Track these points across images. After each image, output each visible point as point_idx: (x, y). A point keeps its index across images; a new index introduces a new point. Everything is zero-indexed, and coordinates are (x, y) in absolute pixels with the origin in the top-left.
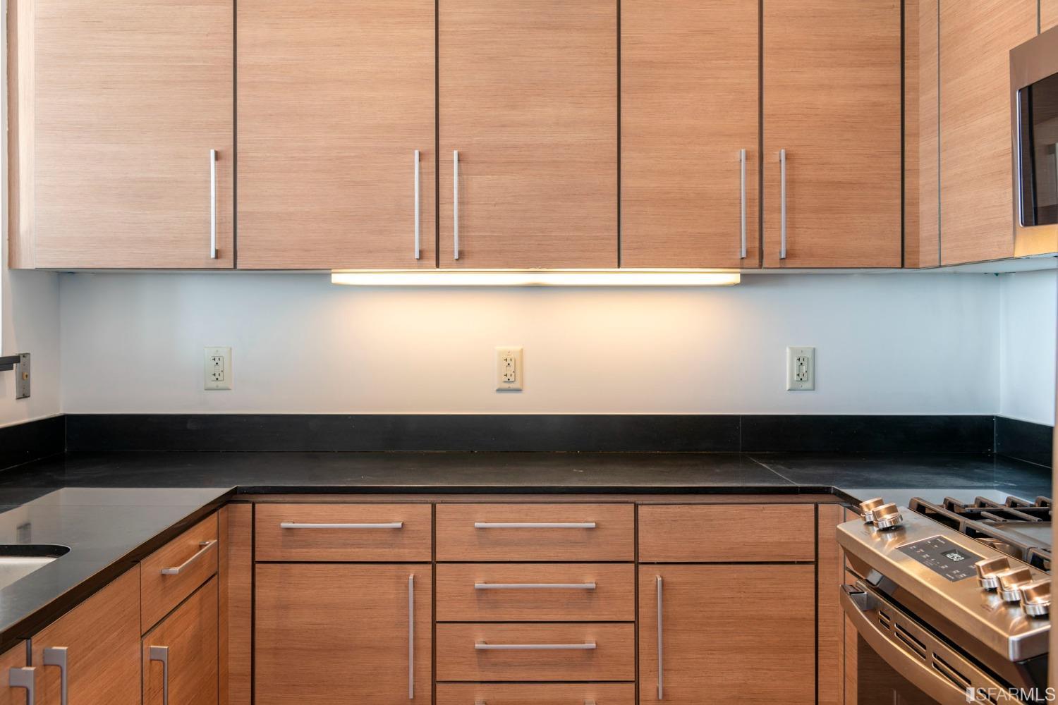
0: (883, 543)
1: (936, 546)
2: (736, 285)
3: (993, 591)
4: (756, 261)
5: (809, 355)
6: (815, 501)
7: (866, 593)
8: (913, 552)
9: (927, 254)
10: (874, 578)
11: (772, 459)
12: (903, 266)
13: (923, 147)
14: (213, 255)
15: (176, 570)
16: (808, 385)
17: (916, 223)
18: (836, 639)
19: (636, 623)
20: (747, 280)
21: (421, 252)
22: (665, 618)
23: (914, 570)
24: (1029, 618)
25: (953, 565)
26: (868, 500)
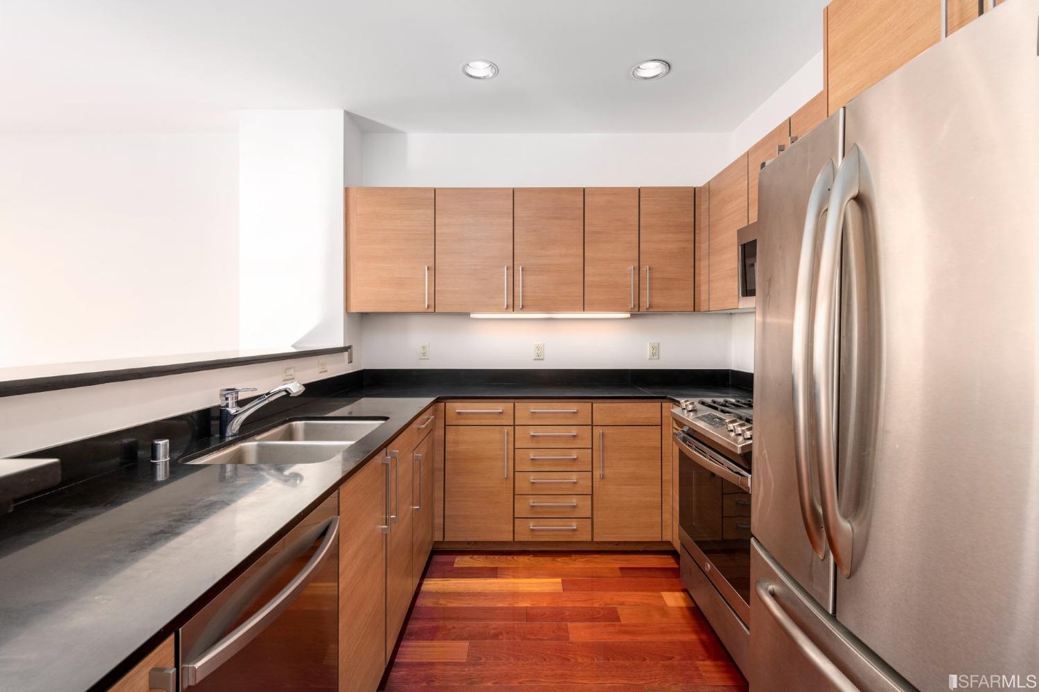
0: (689, 416)
1: (710, 416)
2: (628, 318)
3: (732, 431)
4: (637, 309)
5: (657, 346)
6: (661, 401)
7: (682, 435)
8: (701, 418)
9: (704, 307)
10: (686, 429)
11: (642, 386)
12: (694, 311)
13: (703, 265)
14: (426, 307)
15: (423, 426)
16: (656, 357)
17: (700, 293)
19: (592, 448)
20: (633, 316)
21: (507, 306)
22: (603, 447)
23: (702, 425)
24: (745, 439)
25: (716, 423)
26: (682, 401)
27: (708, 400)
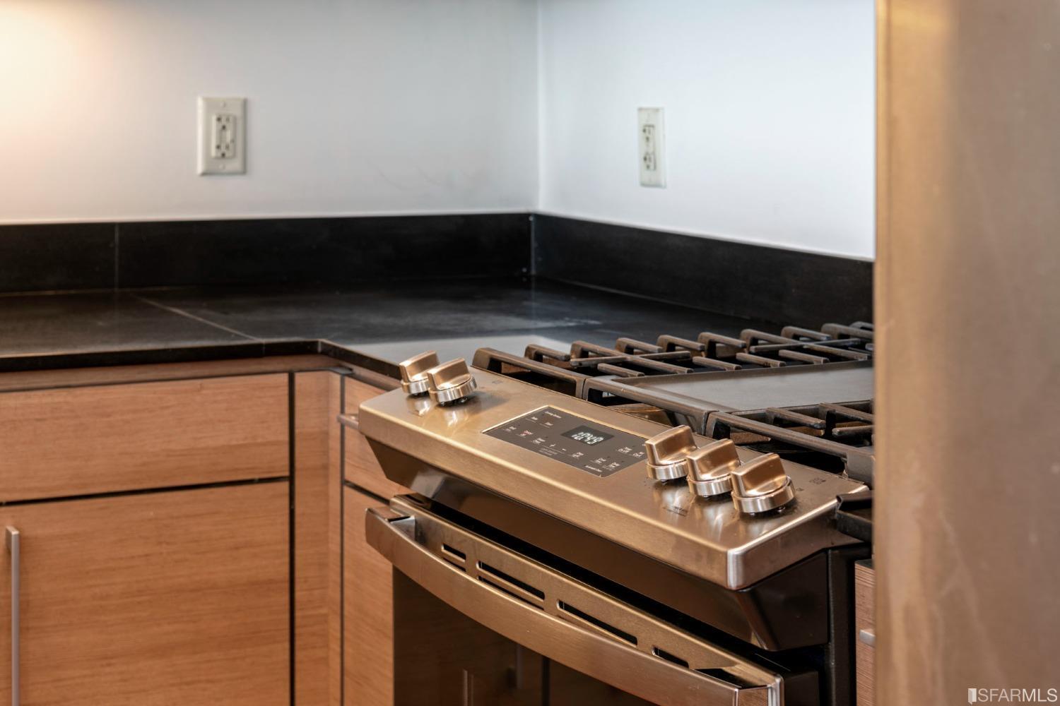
1: (549, 424)
5: (237, 112)
6: (288, 367)
7: (412, 518)
10: (426, 485)
16: (236, 165)
18: (324, 611)
24: (747, 518)
25: (591, 452)
26: (403, 354)
27: (513, 347)
